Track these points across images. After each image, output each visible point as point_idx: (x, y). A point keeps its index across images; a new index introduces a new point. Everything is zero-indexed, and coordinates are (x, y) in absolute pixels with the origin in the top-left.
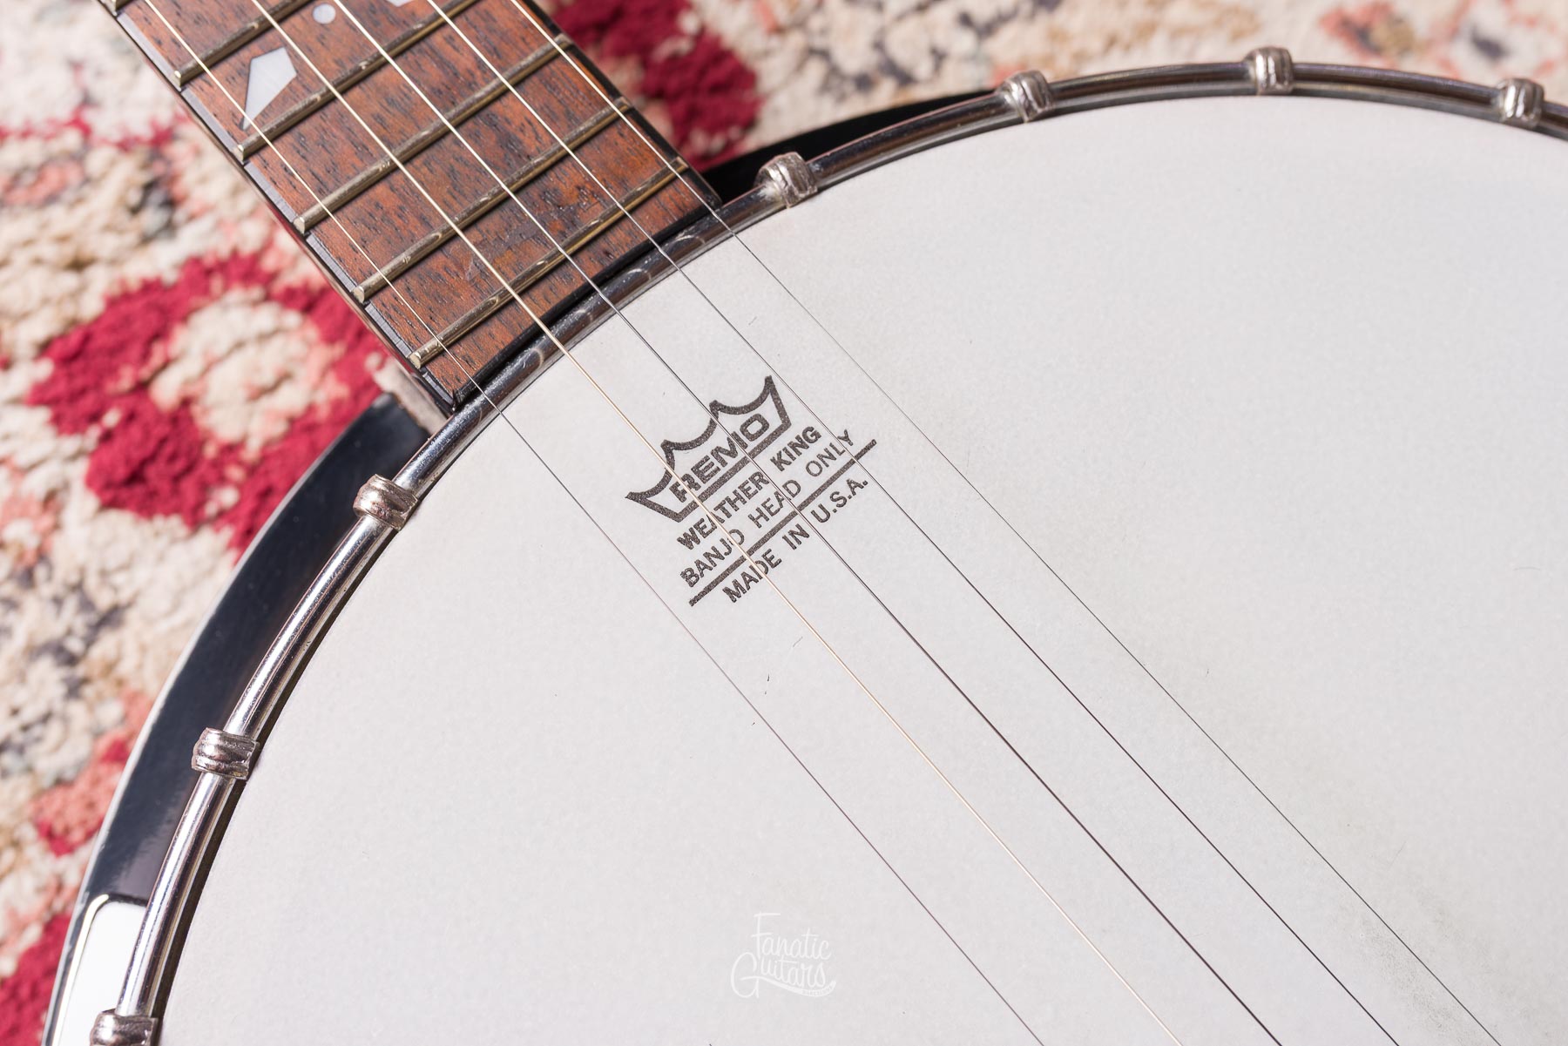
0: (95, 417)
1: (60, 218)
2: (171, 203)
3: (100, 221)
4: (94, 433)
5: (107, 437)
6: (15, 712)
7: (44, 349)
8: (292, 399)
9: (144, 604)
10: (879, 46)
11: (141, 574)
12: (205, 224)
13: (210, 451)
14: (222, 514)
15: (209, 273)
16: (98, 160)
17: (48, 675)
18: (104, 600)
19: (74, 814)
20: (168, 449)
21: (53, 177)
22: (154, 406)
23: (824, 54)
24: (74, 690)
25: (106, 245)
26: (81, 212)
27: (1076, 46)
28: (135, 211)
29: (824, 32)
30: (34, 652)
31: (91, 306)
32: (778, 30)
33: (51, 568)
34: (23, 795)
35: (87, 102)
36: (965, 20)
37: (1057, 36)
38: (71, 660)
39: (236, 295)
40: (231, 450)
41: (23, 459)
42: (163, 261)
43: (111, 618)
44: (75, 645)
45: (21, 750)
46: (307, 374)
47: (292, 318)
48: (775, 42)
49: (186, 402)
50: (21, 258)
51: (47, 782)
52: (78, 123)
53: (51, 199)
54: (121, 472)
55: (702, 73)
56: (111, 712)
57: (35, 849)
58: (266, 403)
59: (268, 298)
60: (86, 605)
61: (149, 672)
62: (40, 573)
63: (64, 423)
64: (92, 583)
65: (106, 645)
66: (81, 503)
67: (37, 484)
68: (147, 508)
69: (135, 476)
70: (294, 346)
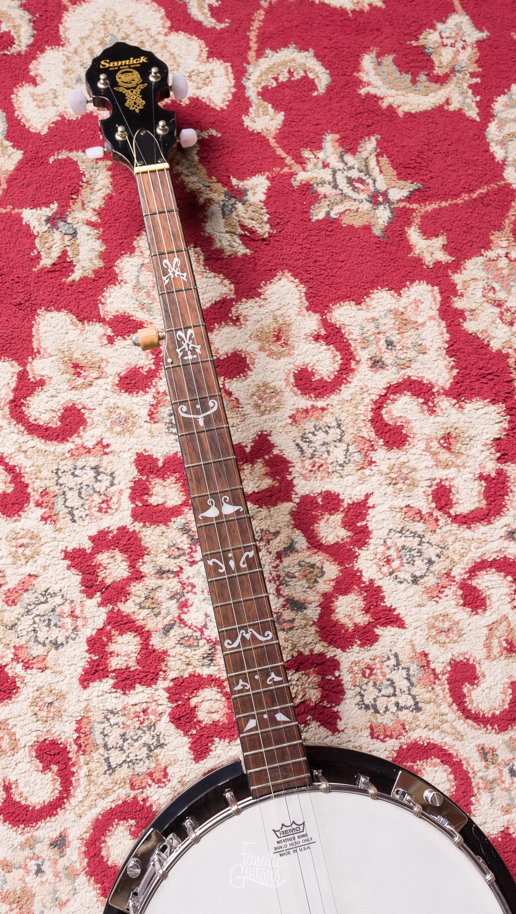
0: (177, 701)
1: (189, 652)
2: (211, 660)
3: (196, 657)
4: (175, 704)
5: (178, 706)
6: (136, 756)
7: (173, 680)
8: (216, 717)
9: (169, 745)
10: (375, 700)
11: (171, 739)
12: (217, 668)
13: (195, 720)
14: (192, 735)
15: (213, 680)
16: (202, 642)
17: (145, 750)
18: (162, 741)
19: (138, 783)
20: (188, 716)
21: (191, 642)
22: (189, 704)
23: (362, 696)
24: (148, 757)
25: (195, 663)
26: (194, 652)
27: (418, 723)
28: (204, 658)
29: (365, 690)
30: (145, 744)
31: (186, 675)
32: (355, 686)
33: (155, 729)
34: (130, 774)
35: (205, 626)
36: (397, 704)
37: (415, 718)
38: (151, 751)
39: (215, 689)
40: (199, 722)
41: (160, 702)
42: (205, 672)
43: (161, 746)
44: (152, 748)
45: (134, 764)
46: (222, 713)
47: (224, 699)
48: (353, 688)
49: (196, 707)
50: (178, 657)
51: (136, 773)
52: (201, 630)
53: (190, 646)
54: (177, 717)
55: (334, 687)
56: (153, 765)
57: (128, 786)
58: (210, 715)
59: (221, 692)
60: (158, 740)
61: (163, 761)
62: (153, 728)
63: (171, 699)
64: (161, 736)
65: (157, 751)
66: (166, 718)
67: (160, 709)
68: (178, 727)
69: (179, 719)
70: (222, 706)
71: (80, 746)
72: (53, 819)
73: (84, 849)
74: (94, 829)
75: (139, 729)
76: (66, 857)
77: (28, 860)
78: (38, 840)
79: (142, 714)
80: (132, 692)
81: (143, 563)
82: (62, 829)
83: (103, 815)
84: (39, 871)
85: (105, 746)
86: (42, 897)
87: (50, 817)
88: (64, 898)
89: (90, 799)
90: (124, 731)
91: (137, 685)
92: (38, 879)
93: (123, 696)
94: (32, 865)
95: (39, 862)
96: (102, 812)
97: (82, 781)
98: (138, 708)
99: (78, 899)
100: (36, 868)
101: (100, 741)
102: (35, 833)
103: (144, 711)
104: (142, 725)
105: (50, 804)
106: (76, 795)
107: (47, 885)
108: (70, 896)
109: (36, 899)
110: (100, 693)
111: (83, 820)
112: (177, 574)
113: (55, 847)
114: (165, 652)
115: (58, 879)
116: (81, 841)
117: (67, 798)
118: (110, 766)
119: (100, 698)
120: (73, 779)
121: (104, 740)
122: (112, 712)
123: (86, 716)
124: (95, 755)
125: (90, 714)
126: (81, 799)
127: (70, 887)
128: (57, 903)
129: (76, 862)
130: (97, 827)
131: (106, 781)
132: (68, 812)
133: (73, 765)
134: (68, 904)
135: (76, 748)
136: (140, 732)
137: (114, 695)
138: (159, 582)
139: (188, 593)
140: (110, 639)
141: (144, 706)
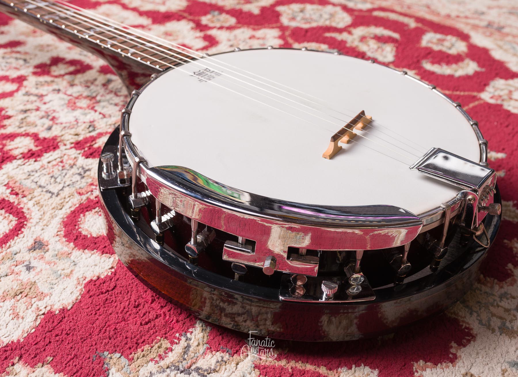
0: (83, 149)
1: (74, 130)
2: (94, 127)
3: (81, 130)
5: (86, 151)
6: (71, 181)
7: (72, 143)
16: (80, 124)
17: (77, 176)
18: (87, 168)
21: (72, 126)
24: (82, 178)
25: (82, 133)
26: (78, 129)
28: (88, 128)
30: (74, 174)
31: (80, 139)
33: (76, 165)
34: (74, 190)
35: (77, 119)
38: (81, 175)
41: (70, 154)
43: (88, 170)
44: (82, 173)
45: (72, 185)
51: (78, 188)
52: (76, 121)
53: (72, 128)
54: (88, 154)
60: (84, 169)
62: (74, 166)
63: (78, 150)
64: (84, 166)
66: (81, 158)
67: (73, 157)
71: (17, 194)
72: (21, 236)
73: (64, 239)
74: (65, 227)
75: (63, 170)
76: (50, 251)
77: (13, 267)
78: (14, 253)
79: (60, 164)
80: (42, 158)
81: (7, 112)
82: (34, 237)
83: (67, 217)
84: (29, 268)
85: (40, 186)
86: (44, 280)
87: (17, 236)
88: (68, 271)
89: (48, 214)
90: (51, 175)
91: (45, 154)
92: (33, 273)
93: (36, 163)
94: (21, 268)
95: (25, 264)
96: (65, 216)
97: (32, 209)
98: (54, 163)
99: (81, 266)
100: (25, 268)
101: (34, 186)
102: (9, 250)
103: (62, 162)
104: (64, 168)
105: (11, 231)
106: (32, 216)
107: (43, 272)
108: (73, 268)
109: (39, 284)
110: (15, 167)
111: (50, 226)
112: (38, 109)
113: (35, 250)
114: (56, 136)
115: (53, 264)
116: (58, 237)
117: (27, 221)
118: (53, 194)
119: (18, 169)
120: (24, 210)
121: (37, 185)
122: (33, 171)
123: (10, 180)
124: (36, 194)
125: (13, 178)
126: (40, 217)
127: (69, 263)
128: (62, 276)
129: (62, 249)
130: (66, 225)
131: (56, 201)
132: (33, 229)
133: (19, 204)
134: (74, 272)
135: (14, 196)
136: (65, 172)
137: (28, 164)
138: (25, 115)
139: (52, 113)
140: (4, 145)
141: (59, 160)
